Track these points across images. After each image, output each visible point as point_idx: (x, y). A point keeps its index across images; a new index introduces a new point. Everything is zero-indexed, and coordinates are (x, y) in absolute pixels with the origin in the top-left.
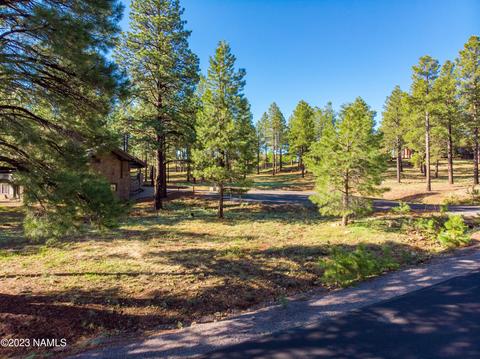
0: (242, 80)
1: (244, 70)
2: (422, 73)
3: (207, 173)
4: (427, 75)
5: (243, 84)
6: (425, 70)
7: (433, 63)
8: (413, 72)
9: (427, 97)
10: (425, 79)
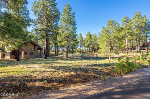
0: (74, 16)
1: (74, 13)
2: (124, 21)
3: (62, 44)
4: (126, 22)
5: (75, 17)
6: (125, 20)
7: (127, 18)
8: (122, 21)
9: (126, 28)
10: (125, 23)
